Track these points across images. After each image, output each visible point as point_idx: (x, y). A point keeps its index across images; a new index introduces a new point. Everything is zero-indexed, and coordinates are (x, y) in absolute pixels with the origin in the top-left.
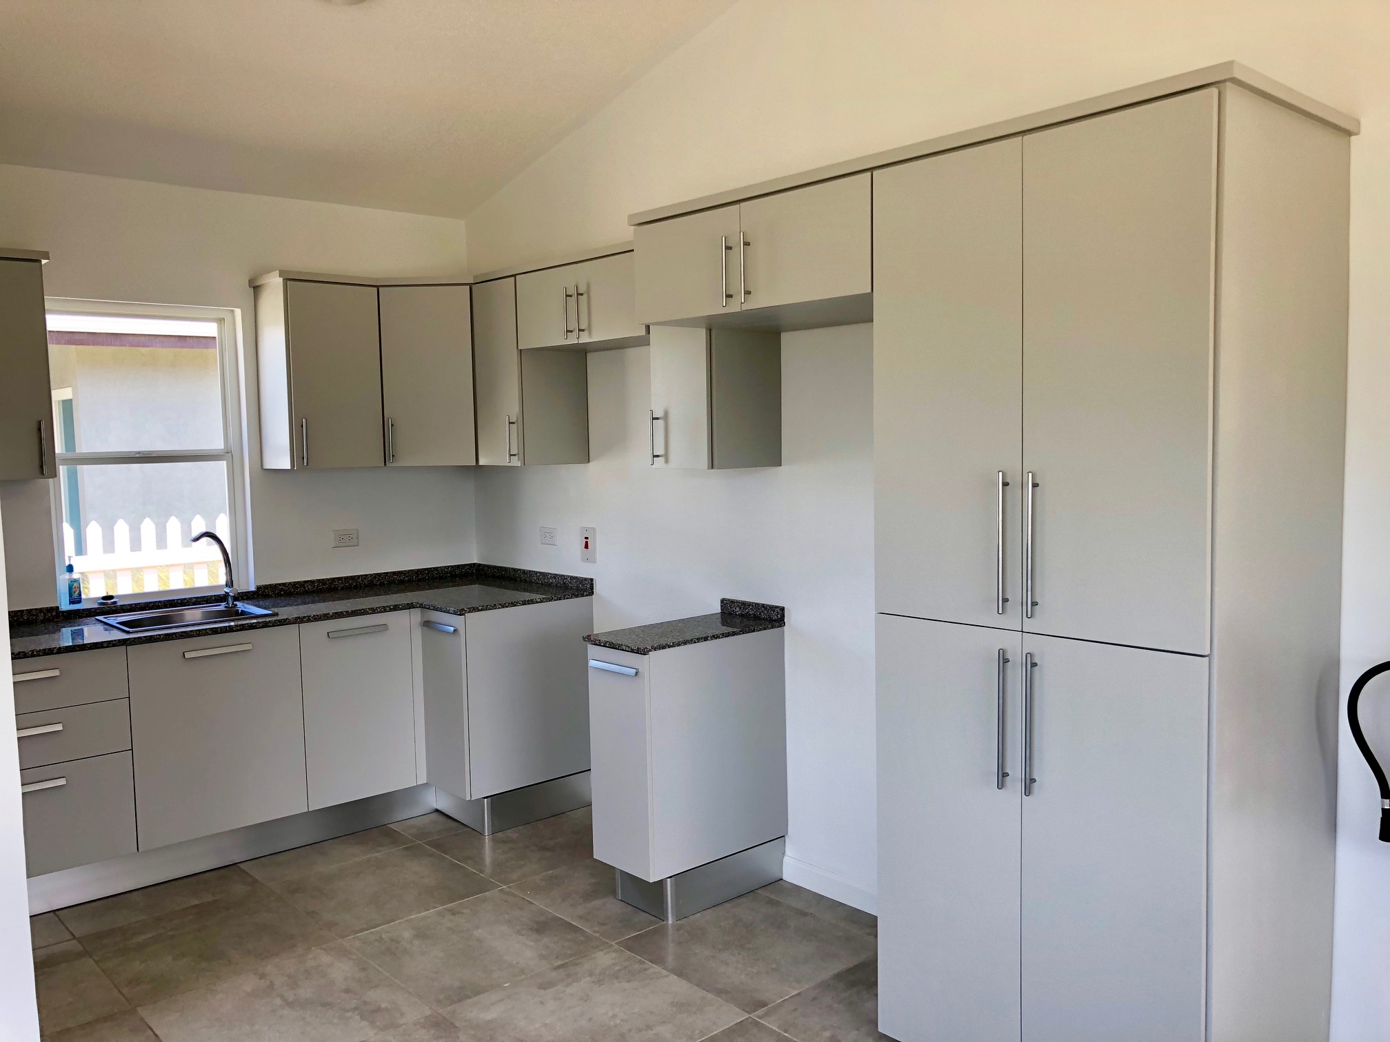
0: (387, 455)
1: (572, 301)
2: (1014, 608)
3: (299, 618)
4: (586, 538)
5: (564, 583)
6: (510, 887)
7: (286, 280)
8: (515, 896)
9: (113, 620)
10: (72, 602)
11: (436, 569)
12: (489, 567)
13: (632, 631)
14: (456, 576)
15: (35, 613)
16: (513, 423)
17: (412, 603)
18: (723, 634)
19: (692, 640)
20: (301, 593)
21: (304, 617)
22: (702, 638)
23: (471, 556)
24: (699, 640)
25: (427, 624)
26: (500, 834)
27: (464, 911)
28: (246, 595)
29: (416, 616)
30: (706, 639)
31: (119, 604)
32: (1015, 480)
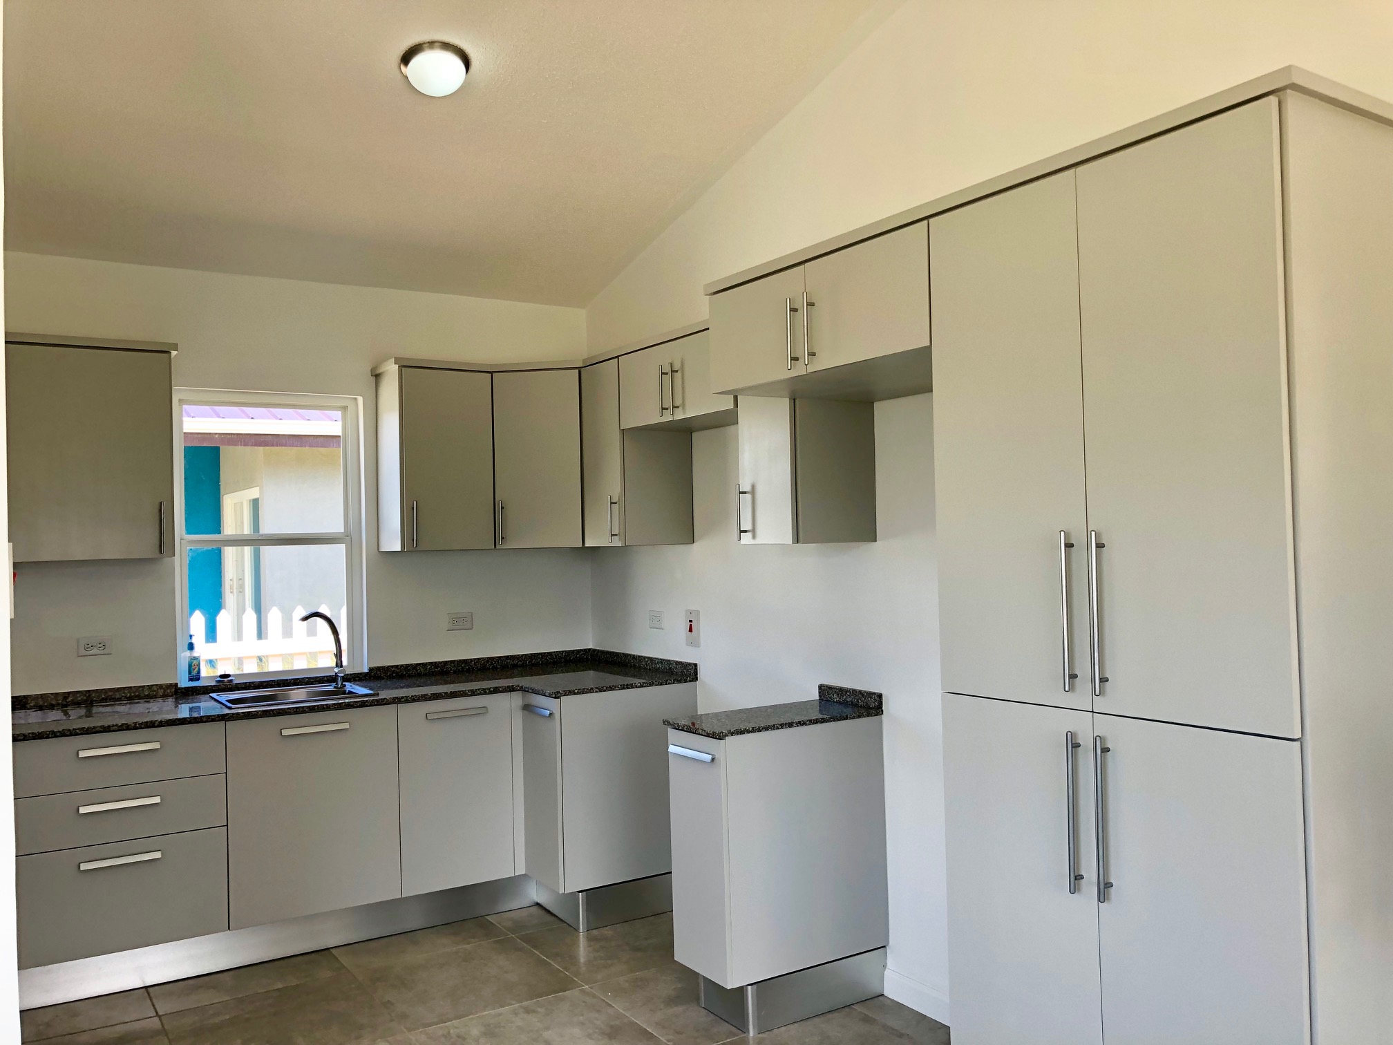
0: (498, 536)
1: (667, 378)
2: (1083, 685)
3: (397, 698)
4: (691, 621)
5: (670, 668)
6: (591, 988)
7: (402, 367)
8: (594, 996)
9: (225, 697)
10: (191, 680)
11: (550, 654)
12: (603, 652)
13: (716, 715)
14: (570, 661)
15: (155, 689)
16: (615, 503)
17: (513, 686)
18: (810, 721)
19: (774, 725)
20: (413, 676)
21: (402, 697)
22: (786, 724)
23: (588, 641)
24: (782, 726)
25: (527, 708)
26: (595, 932)
27: (539, 1010)
28: (358, 677)
29: (516, 699)
30: (790, 725)
31: (235, 682)
32: (1078, 539)
